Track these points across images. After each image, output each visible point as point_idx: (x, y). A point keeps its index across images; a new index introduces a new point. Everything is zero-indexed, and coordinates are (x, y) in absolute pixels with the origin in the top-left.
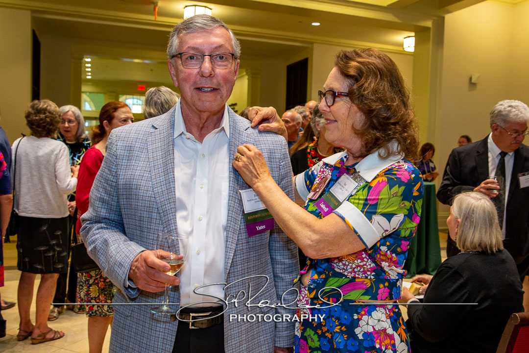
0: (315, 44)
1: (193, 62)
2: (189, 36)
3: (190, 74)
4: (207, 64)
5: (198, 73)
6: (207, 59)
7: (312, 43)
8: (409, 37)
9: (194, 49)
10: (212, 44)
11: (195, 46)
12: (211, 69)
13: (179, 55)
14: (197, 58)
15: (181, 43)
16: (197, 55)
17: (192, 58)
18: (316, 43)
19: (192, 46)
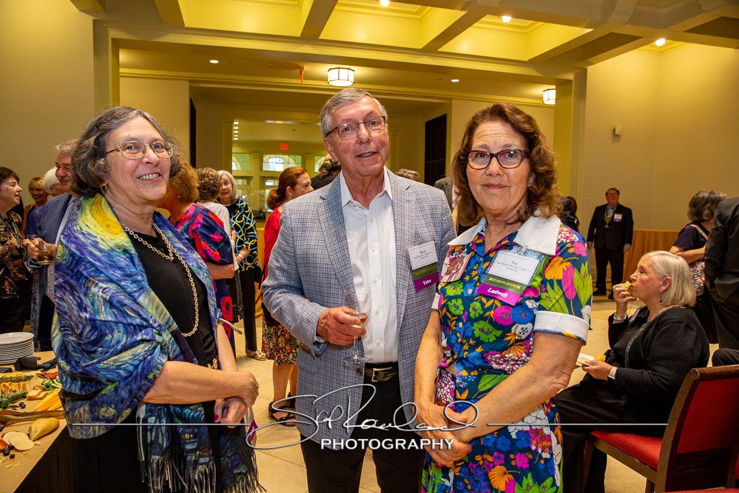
1: (348, 132)
2: (340, 110)
3: (349, 144)
4: (363, 130)
5: (357, 141)
6: (362, 126)
9: (347, 120)
10: (364, 112)
11: (349, 118)
12: (368, 135)
13: (335, 129)
14: (351, 128)
15: (334, 118)
16: (354, 125)
17: (346, 129)
19: (346, 118)
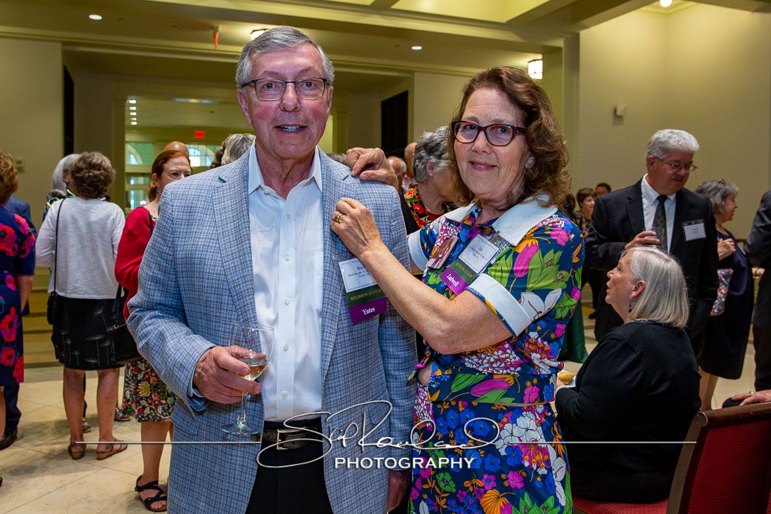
0: (416, 74)
1: (272, 91)
2: (264, 57)
3: (268, 108)
4: (290, 94)
5: (279, 106)
6: (290, 87)
7: (412, 72)
8: (535, 60)
9: (272, 74)
10: (299, 65)
11: (274, 70)
12: (296, 101)
13: (253, 83)
14: (277, 87)
15: (255, 66)
16: (277, 82)
17: (269, 86)
18: (418, 72)
19: (269, 70)
